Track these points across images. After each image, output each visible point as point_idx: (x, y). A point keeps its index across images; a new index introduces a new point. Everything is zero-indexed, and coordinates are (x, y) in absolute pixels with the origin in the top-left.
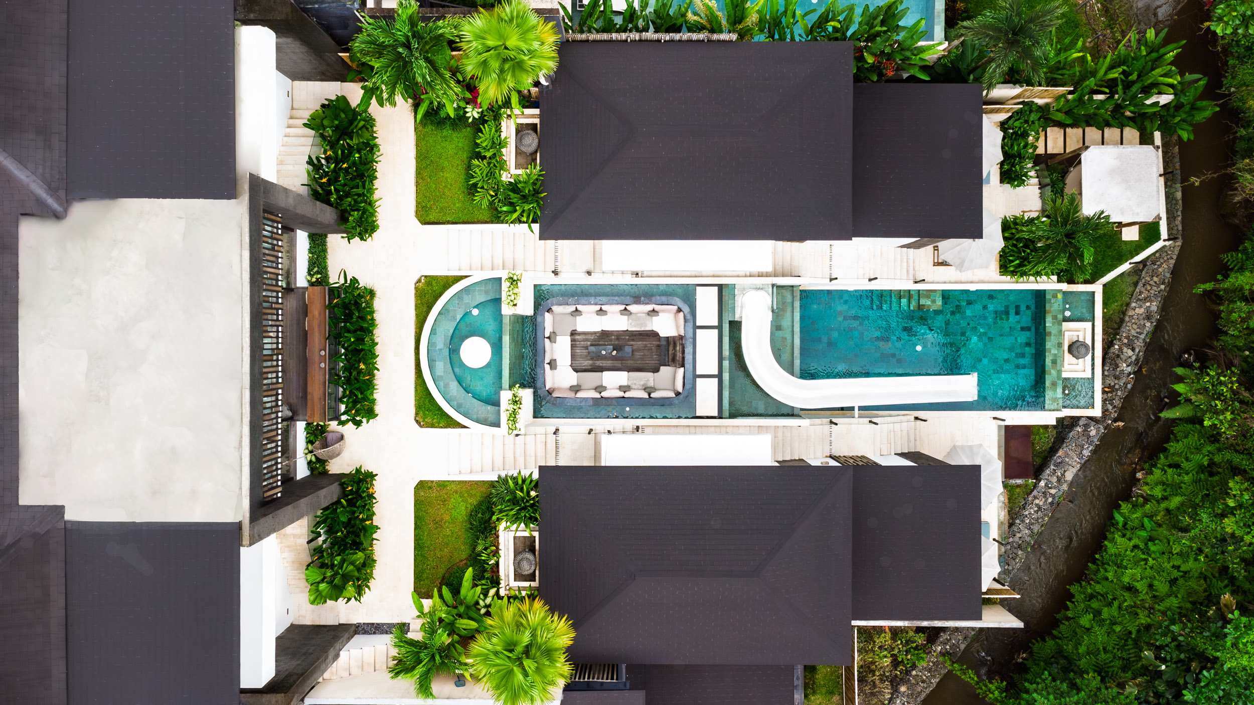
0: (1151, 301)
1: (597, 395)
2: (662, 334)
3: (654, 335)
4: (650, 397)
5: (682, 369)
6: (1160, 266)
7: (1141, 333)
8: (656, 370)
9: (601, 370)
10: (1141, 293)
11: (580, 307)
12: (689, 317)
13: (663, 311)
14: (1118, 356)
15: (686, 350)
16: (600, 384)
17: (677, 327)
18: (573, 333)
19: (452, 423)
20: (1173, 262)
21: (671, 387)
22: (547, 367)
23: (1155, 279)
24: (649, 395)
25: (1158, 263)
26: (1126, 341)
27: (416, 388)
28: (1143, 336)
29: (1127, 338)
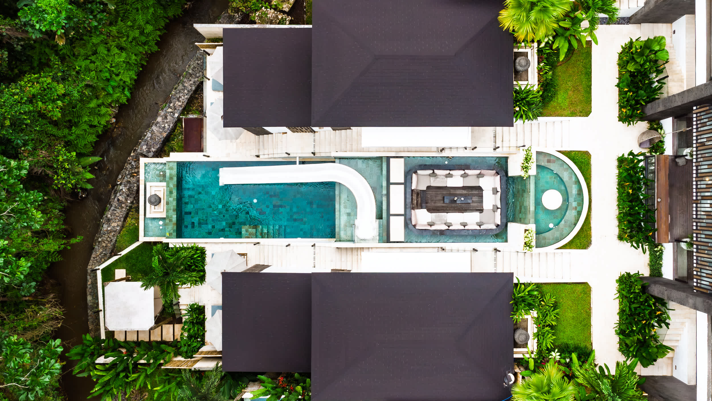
0: (107, 230)
1: (467, 171)
2: (425, 210)
3: (431, 210)
4: (433, 170)
5: (413, 188)
6: (101, 253)
7: (114, 210)
8: (429, 187)
9: (464, 188)
10: (114, 236)
11: (478, 228)
12: (409, 222)
13: (425, 225)
14: (128, 196)
15: (410, 200)
16: (465, 179)
17: (415, 215)
18: (481, 211)
19: (567, 154)
20: (93, 256)
21: (420, 177)
22: (499, 189)
23: (104, 245)
24: (433, 172)
25: (102, 255)
26: (123, 205)
27: (591, 177)
28: (112, 208)
29: (122, 208)
